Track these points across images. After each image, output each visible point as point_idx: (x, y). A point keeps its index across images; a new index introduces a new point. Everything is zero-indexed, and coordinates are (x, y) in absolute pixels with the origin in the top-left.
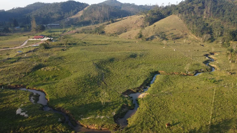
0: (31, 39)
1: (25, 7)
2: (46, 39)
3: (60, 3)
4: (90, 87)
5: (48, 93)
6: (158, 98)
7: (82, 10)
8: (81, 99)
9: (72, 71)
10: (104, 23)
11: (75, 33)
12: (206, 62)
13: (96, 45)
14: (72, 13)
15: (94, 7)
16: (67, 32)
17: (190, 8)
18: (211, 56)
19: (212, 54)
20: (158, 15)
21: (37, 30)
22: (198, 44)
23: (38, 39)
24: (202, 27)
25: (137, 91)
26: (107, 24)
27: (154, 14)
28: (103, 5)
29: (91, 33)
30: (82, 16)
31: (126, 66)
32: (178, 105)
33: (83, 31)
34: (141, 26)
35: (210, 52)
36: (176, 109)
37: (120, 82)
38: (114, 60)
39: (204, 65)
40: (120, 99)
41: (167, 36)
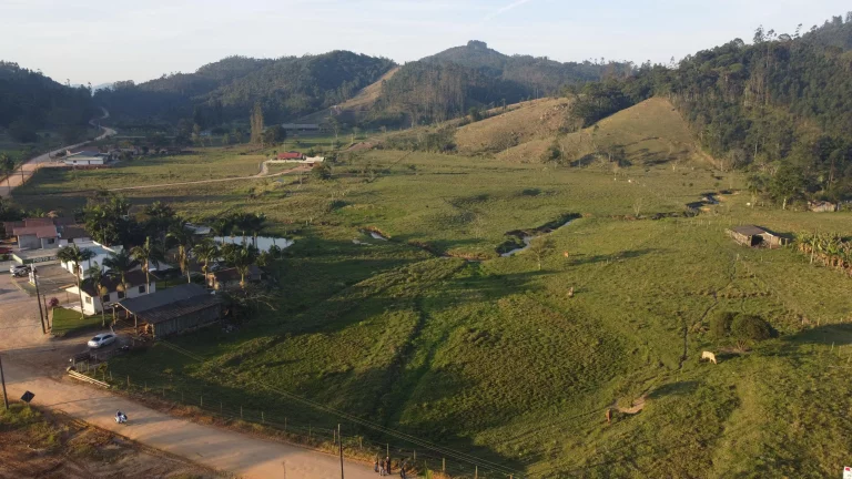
3: (304, 58)
7: (375, 80)
10: (452, 122)
14: (344, 90)
15: (416, 71)
16: (350, 145)
17: (706, 77)
18: (719, 197)
20: (612, 97)
23: (288, 161)
26: (461, 125)
27: (600, 95)
30: (379, 100)
34: (560, 129)
35: (723, 189)
41: (629, 155)
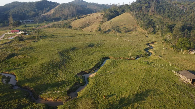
0: (8, 33)
1: (4, 6)
2: (20, 33)
3: (35, 2)
4: (52, 70)
5: (17, 75)
6: (104, 76)
7: (53, 8)
8: (44, 80)
9: (40, 58)
10: (72, 19)
11: (47, 27)
12: (146, 49)
13: (63, 37)
14: (45, 11)
15: (64, 5)
16: (40, 26)
17: (139, 7)
18: (152, 45)
19: (153, 43)
20: (115, 12)
21: (14, 25)
22: (144, 36)
23: (14, 33)
24: (148, 22)
25: (89, 72)
26: (74, 20)
27: (111, 12)
28: (71, 4)
29: (60, 27)
30: (54, 13)
31: (84, 54)
32: (117, 81)
33: (54, 26)
34: (101, 21)
35: (151, 41)
36: (115, 84)
37: (77, 66)
38: (75, 49)
39: (144, 51)
40: (74, 79)
41: (121, 29)
